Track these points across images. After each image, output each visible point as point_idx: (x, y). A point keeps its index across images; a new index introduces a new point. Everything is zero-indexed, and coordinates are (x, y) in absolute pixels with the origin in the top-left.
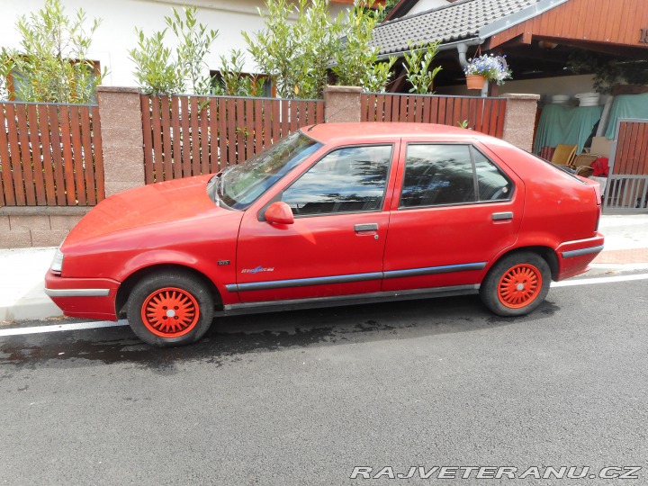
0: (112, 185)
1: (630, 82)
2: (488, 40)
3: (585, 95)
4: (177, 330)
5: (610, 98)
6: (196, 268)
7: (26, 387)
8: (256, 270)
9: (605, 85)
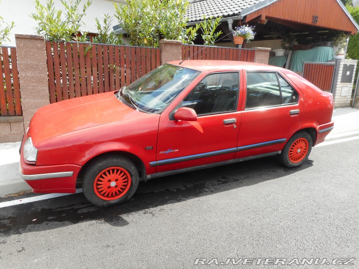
0: (26, 101)
1: (299, 43)
2: (245, 17)
3: (279, 50)
4: (117, 194)
5: (291, 52)
6: (129, 152)
7: (23, 249)
8: (168, 152)
9: (287, 45)
